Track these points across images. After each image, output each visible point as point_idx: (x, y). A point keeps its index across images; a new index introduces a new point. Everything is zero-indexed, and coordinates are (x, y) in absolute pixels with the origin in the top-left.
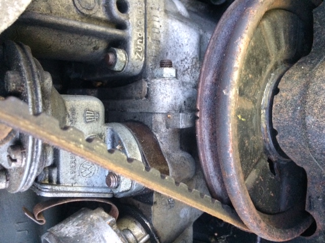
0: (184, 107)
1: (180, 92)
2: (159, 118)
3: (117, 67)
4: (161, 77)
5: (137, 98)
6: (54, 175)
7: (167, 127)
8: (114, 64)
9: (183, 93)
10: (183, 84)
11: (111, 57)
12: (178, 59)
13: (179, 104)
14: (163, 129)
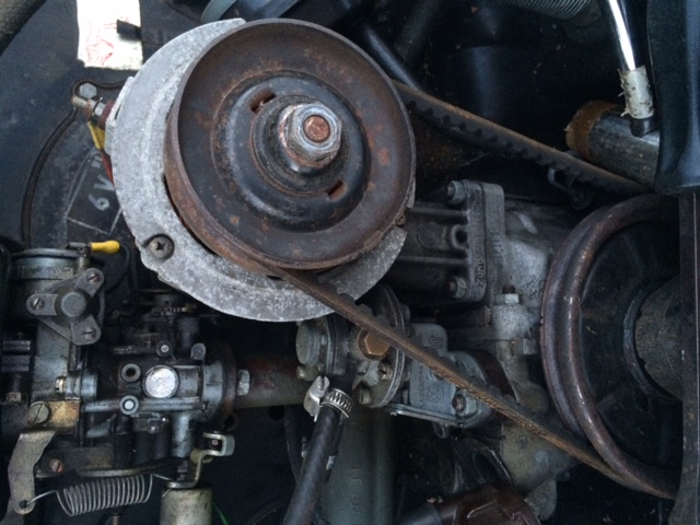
0: (530, 334)
1: (524, 318)
2: (504, 345)
3: (458, 295)
4: (504, 303)
5: (480, 326)
6: (405, 396)
7: (513, 355)
8: (454, 292)
9: (529, 318)
10: (529, 310)
11: (452, 285)
12: (523, 283)
13: (524, 330)
14: (508, 357)
